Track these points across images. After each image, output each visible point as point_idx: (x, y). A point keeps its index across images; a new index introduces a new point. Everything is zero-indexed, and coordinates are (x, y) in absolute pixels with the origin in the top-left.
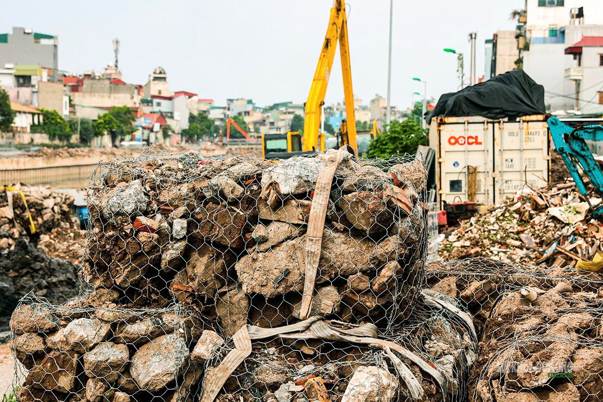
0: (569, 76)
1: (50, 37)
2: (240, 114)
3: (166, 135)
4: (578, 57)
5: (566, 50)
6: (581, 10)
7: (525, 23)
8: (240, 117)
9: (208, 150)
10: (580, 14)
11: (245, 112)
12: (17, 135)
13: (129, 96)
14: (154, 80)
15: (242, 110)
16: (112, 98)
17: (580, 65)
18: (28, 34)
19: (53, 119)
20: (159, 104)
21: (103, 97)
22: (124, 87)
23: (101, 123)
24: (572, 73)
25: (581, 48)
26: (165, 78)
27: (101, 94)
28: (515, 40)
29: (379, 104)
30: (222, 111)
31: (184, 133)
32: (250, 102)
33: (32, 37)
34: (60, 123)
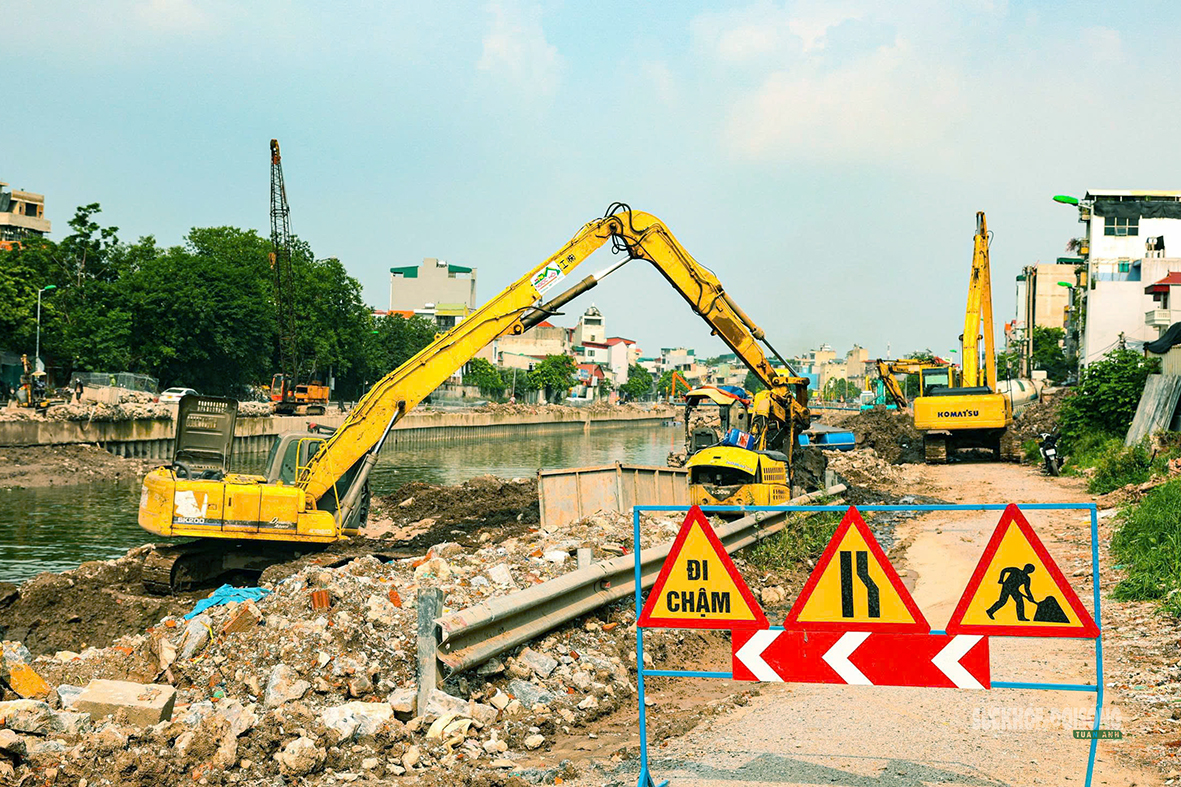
0: (1154, 321)
1: (468, 271)
2: (678, 367)
3: (603, 392)
4: (1162, 298)
5: (1146, 289)
6: (1160, 240)
7: (1087, 256)
8: (679, 372)
9: (658, 411)
10: (1160, 245)
11: (685, 366)
12: (449, 388)
13: (559, 343)
14: (586, 323)
15: (681, 362)
16: (538, 345)
17: (1165, 307)
18: (442, 266)
19: (482, 369)
20: (592, 353)
21: (527, 343)
22: (554, 331)
23: (538, 374)
24: (1156, 316)
25: (1168, 286)
26: (600, 320)
27: (525, 340)
28: (1075, 276)
29: (858, 357)
30: (653, 363)
31: (622, 390)
32: (691, 353)
33: (446, 268)
34: (491, 374)
